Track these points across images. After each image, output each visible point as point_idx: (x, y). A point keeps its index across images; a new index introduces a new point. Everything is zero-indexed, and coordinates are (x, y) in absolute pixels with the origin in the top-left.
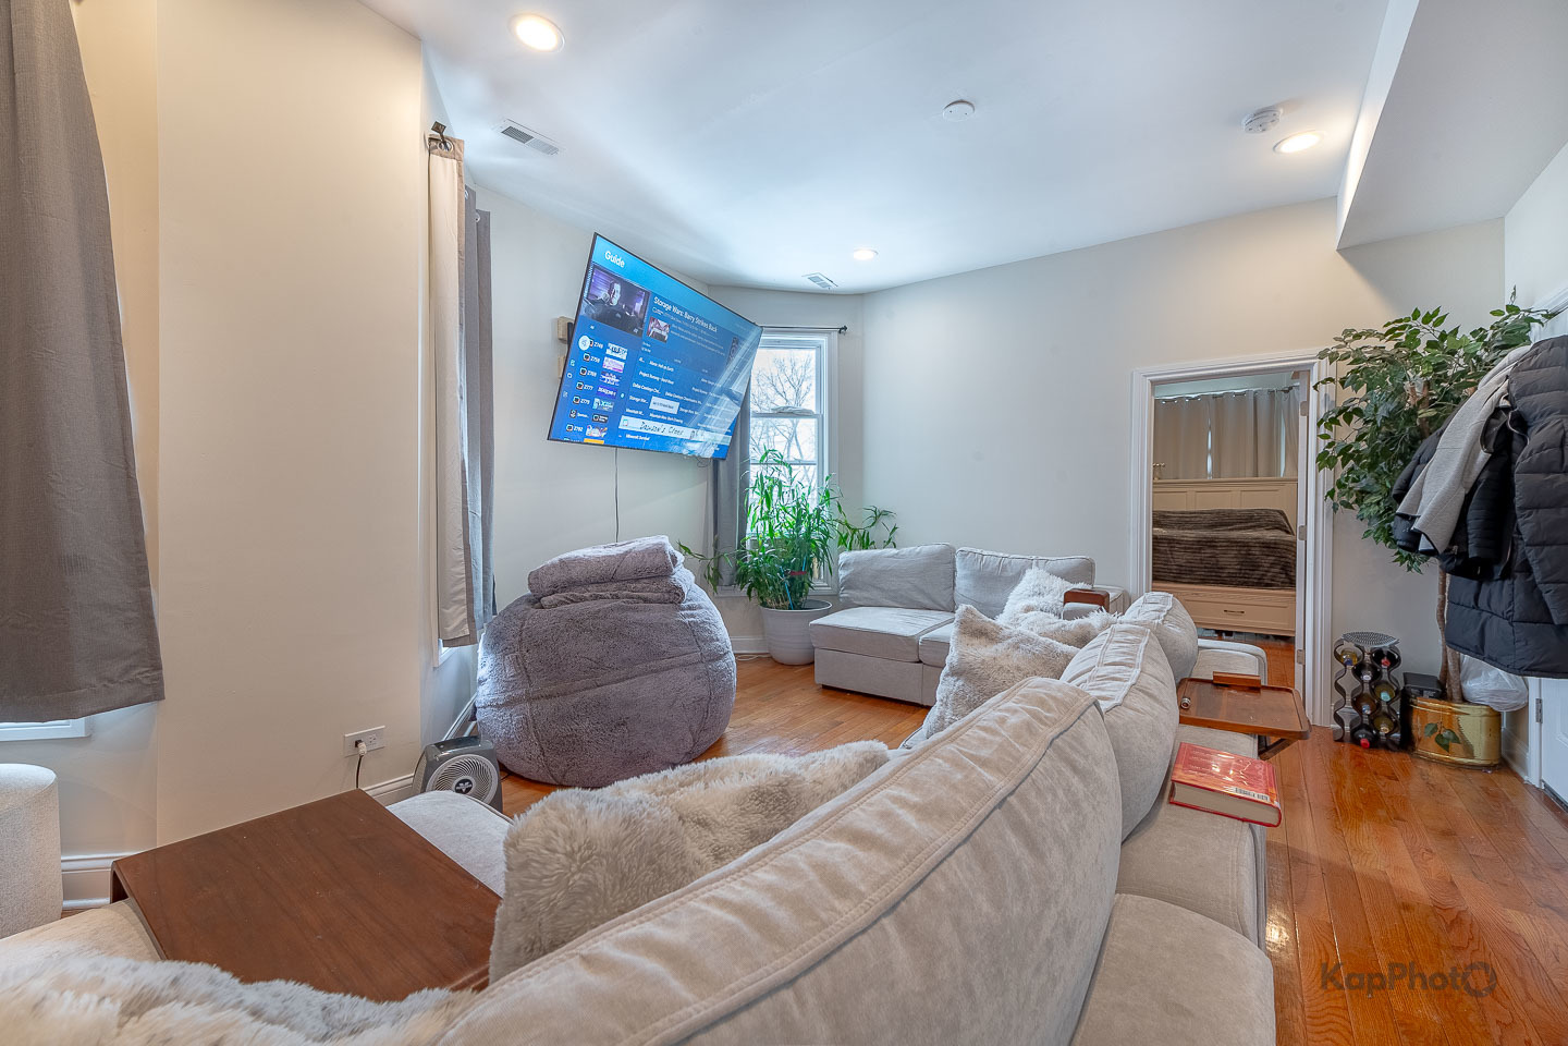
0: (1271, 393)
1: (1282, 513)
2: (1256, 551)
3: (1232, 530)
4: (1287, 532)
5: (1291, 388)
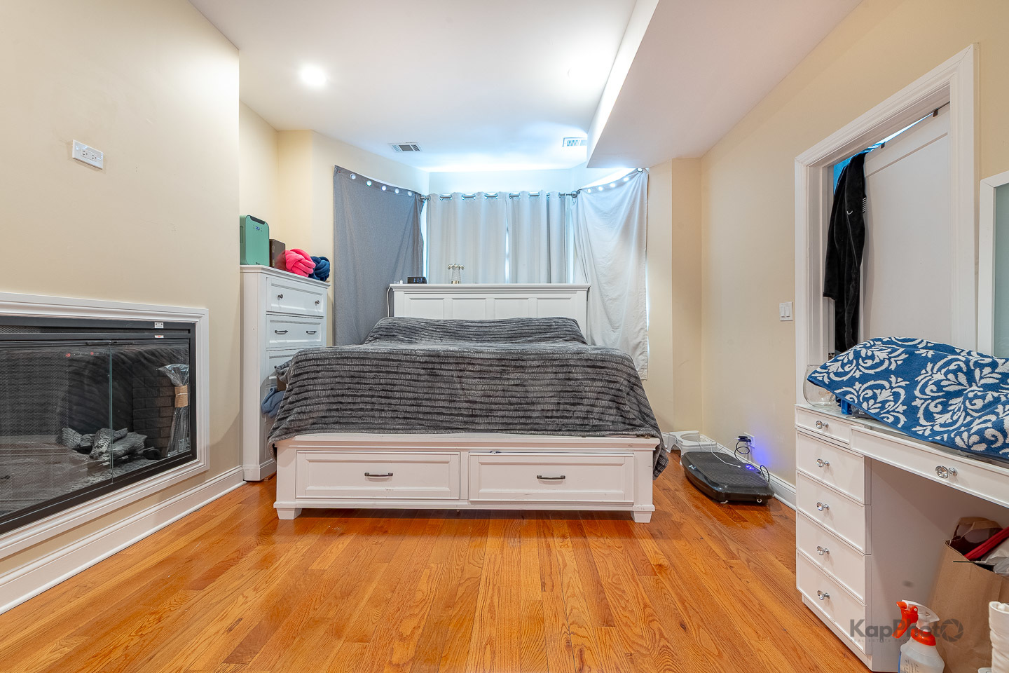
1: (575, 321)
4: (584, 342)
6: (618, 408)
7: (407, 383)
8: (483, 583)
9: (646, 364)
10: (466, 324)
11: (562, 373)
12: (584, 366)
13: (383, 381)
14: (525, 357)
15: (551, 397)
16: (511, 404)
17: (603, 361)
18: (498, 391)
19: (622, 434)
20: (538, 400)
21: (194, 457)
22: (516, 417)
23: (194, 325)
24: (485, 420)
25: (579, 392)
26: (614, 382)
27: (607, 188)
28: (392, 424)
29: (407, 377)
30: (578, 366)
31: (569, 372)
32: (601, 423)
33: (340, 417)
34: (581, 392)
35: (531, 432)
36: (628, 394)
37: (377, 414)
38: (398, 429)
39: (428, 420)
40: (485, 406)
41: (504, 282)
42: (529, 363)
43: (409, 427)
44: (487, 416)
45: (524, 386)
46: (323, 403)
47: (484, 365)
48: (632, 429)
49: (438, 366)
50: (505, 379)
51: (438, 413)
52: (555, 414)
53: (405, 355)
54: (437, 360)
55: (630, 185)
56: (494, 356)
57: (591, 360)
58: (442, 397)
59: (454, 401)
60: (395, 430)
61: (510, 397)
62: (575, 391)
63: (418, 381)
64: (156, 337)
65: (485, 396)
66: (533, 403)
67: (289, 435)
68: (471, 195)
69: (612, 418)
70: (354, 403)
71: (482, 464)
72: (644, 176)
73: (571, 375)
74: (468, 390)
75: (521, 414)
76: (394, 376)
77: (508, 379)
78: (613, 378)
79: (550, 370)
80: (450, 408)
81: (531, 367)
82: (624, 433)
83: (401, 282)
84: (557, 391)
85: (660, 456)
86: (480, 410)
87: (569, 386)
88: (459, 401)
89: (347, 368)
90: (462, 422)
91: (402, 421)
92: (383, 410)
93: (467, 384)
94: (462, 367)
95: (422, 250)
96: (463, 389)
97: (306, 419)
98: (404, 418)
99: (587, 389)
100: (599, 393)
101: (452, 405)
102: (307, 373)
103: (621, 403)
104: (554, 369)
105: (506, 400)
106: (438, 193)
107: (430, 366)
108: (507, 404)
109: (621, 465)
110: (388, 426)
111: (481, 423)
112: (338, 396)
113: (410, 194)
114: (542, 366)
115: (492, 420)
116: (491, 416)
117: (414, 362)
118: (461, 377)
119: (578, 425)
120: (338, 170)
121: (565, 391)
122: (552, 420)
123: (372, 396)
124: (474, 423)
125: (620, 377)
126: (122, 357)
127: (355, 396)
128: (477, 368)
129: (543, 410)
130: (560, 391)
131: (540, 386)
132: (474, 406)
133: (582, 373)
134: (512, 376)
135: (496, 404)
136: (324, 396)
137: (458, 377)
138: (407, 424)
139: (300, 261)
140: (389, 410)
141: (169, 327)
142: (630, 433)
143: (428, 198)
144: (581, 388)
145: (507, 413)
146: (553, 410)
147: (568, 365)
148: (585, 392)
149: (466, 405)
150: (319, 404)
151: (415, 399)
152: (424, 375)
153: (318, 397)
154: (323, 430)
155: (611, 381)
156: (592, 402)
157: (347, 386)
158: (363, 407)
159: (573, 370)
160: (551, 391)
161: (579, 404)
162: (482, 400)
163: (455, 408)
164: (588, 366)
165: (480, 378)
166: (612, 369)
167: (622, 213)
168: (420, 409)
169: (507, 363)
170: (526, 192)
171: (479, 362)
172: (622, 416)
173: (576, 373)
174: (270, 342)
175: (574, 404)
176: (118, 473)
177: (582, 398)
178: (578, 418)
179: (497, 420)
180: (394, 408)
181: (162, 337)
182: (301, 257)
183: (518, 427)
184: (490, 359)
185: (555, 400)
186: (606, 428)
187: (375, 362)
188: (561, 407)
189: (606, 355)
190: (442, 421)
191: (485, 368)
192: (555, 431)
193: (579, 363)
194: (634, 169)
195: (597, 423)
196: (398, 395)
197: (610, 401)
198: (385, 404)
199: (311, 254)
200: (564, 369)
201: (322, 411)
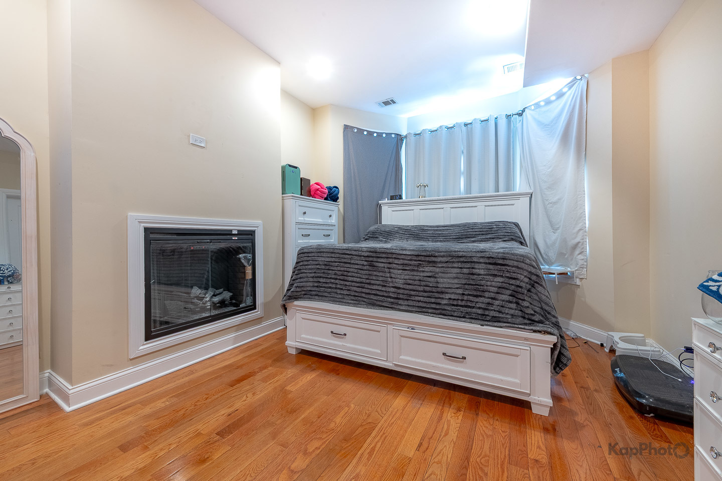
0: (508, 117)
1: (517, 225)
2: (480, 269)
3: (474, 242)
4: (521, 243)
5: (523, 111)
6: (517, 303)
7: (356, 271)
8: (377, 429)
9: (586, 264)
10: (426, 228)
11: (467, 268)
12: (486, 263)
13: (342, 269)
14: (437, 254)
15: (457, 288)
16: (425, 292)
17: (504, 259)
18: (415, 280)
19: (518, 328)
20: (446, 290)
21: (255, 308)
22: (429, 303)
23: (254, 232)
24: (406, 303)
25: (480, 285)
26: (514, 279)
27: (548, 102)
28: (347, 299)
29: (356, 267)
30: (480, 263)
31: (473, 268)
32: (501, 315)
33: (319, 291)
34: (483, 286)
35: (440, 316)
36: (529, 291)
37: (339, 291)
38: (350, 303)
39: (368, 299)
40: (406, 292)
41: (460, 194)
42: (439, 259)
43: (357, 302)
44: (408, 300)
45: (436, 278)
46: (310, 282)
47: (406, 260)
48: (530, 324)
49: (375, 259)
50: (421, 271)
51: (374, 294)
52: (460, 303)
53: (355, 251)
54: (374, 255)
55: (569, 95)
56: (413, 253)
57: (492, 258)
58: (378, 282)
59: (385, 286)
60: (348, 304)
61: (424, 286)
62: (478, 285)
63: (362, 270)
64: (233, 238)
65: (406, 284)
66: (442, 293)
67: (290, 301)
68: (435, 129)
69: (512, 312)
70: (326, 283)
71: (402, 336)
72: (583, 83)
73: (474, 270)
74: (394, 278)
75: (433, 300)
76: (348, 265)
77: (423, 271)
78: (514, 275)
79: (456, 265)
80: (383, 291)
81: (440, 262)
82: (520, 326)
83: (386, 199)
84: (462, 284)
85: (560, 353)
86: (403, 294)
87: (472, 279)
88: (389, 287)
89: (323, 259)
90: (390, 303)
91: (353, 298)
92: (342, 289)
93: (394, 274)
94: (391, 260)
95: (402, 175)
96: (391, 277)
97: (300, 291)
98: (354, 296)
99: (489, 283)
100: (500, 288)
101: (384, 289)
102: (302, 261)
103: (520, 299)
104: (460, 265)
105: (421, 288)
106: (413, 132)
107: (371, 259)
108: (422, 291)
109: (517, 356)
110: (344, 301)
111: (403, 305)
112: (318, 277)
113: (393, 136)
114: (450, 262)
115: (410, 303)
116: (410, 300)
117: (360, 256)
118: (390, 268)
119: (480, 314)
120: (346, 127)
121: (469, 284)
122: (457, 308)
123: (336, 279)
124: (398, 304)
125: (521, 274)
126: (231, 249)
127: (327, 278)
128: (401, 262)
129: (450, 299)
130: (465, 284)
131: (448, 278)
132: (399, 291)
133: (484, 269)
134: (426, 269)
135: (414, 291)
136: (311, 277)
137: (388, 268)
138: (356, 300)
139: (318, 190)
140: (345, 290)
141: (241, 233)
142: (527, 327)
143: (406, 137)
144: (483, 282)
145: (422, 299)
146: (458, 299)
147: (471, 262)
148: (487, 286)
149: (393, 290)
150: (308, 282)
151: (361, 283)
152: (366, 265)
153: (307, 277)
154: (310, 299)
155: (511, 278)
156: (492, 295)
157: (322, 271)
158: (331, 286)
159: (476, 266)
160: (457, 284)
161: (481, 296)
162: (405, 286)
163: (386, 291)
164: (490, 264)
165: (403, 270)
166: (513, 267)
167: (562, 121)
168: (364, 290)
169: (423, 258)
170: (478, 119)
171: (402, 257)
172: (521, 311)
173: (479, 269)
174: (299, 241)
175: (477, 296)
176: (214, 312)
177: (483, 291)
178: (480, 308)
179: (415, 303)
180: (348, 288)
181: (237, 238)
182: (319, 187)
183: (430, 311)
184: (410, 255)
185: (460, 291)
186: (505, 320)
187: (338, 255)
188: (465, 298)
189: (508, 253)
190: (377, 300)
191: (406, 262)
192: (460, 317)
193: (482, 260)
194: (572, 78)
195: (497, 314)
196: (350, 279)
197: (510, 295)
198: (343, 285)
199: (326, 185)
200: (468, 265)
201: (310, 286)
